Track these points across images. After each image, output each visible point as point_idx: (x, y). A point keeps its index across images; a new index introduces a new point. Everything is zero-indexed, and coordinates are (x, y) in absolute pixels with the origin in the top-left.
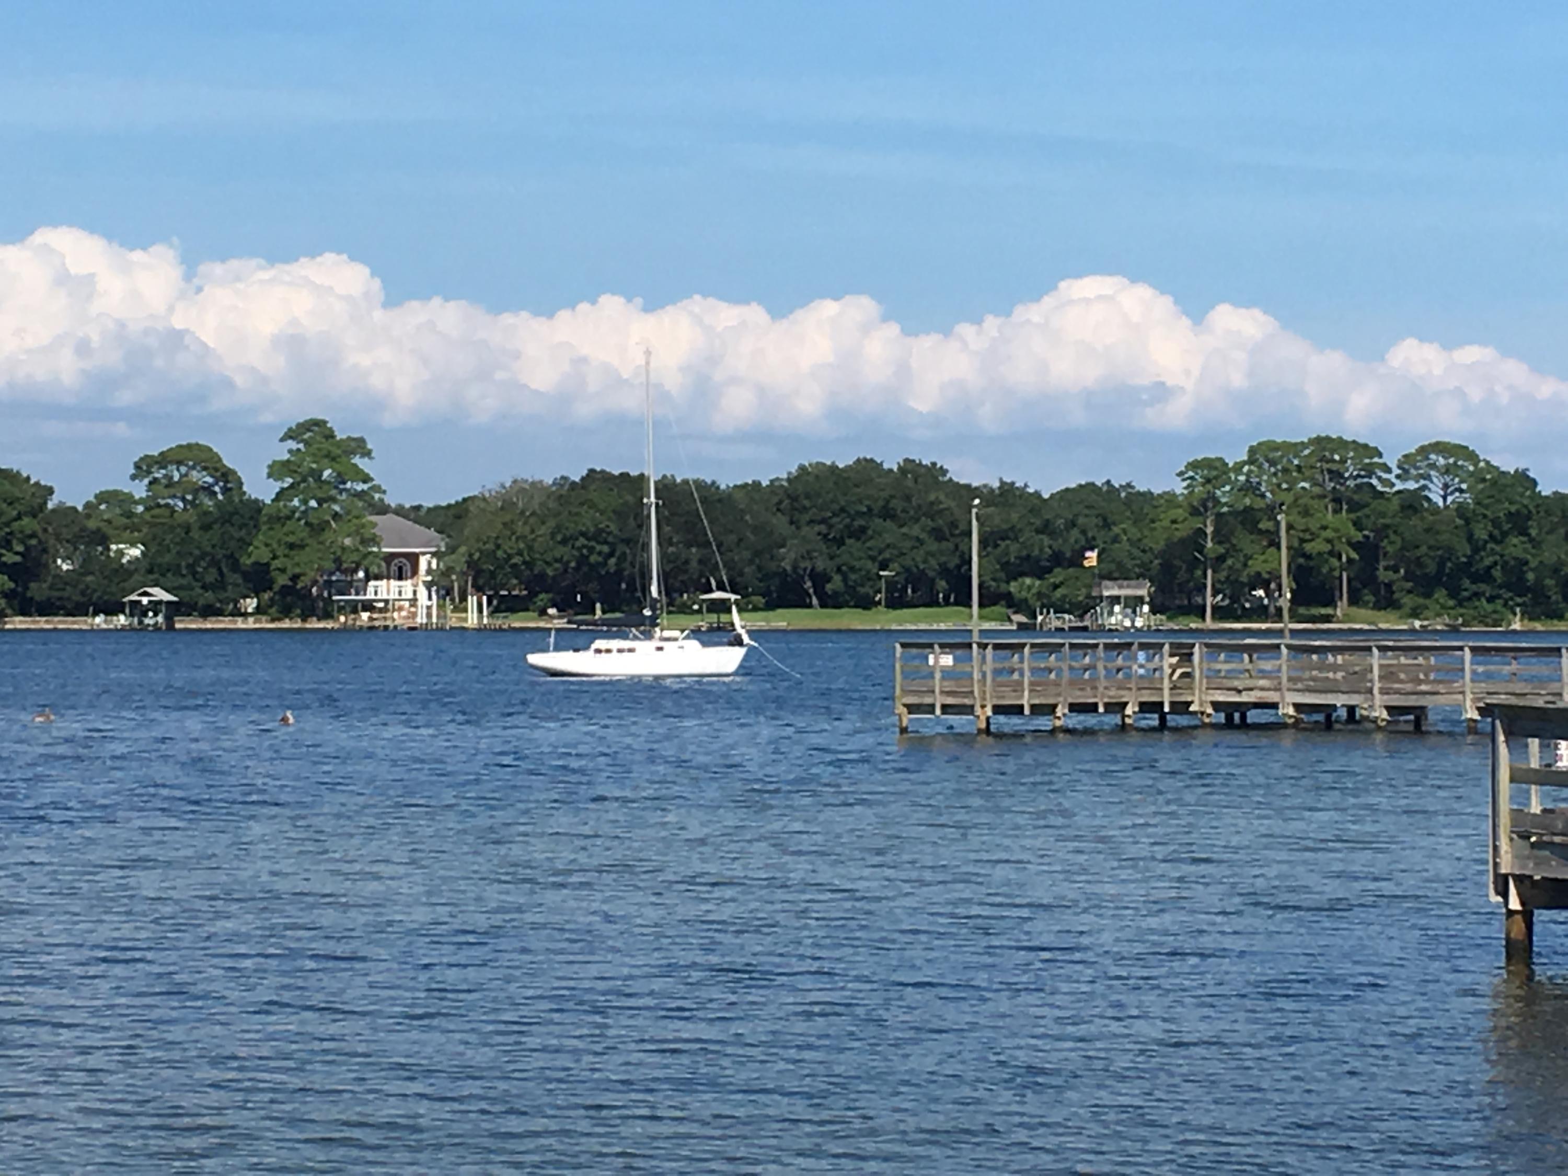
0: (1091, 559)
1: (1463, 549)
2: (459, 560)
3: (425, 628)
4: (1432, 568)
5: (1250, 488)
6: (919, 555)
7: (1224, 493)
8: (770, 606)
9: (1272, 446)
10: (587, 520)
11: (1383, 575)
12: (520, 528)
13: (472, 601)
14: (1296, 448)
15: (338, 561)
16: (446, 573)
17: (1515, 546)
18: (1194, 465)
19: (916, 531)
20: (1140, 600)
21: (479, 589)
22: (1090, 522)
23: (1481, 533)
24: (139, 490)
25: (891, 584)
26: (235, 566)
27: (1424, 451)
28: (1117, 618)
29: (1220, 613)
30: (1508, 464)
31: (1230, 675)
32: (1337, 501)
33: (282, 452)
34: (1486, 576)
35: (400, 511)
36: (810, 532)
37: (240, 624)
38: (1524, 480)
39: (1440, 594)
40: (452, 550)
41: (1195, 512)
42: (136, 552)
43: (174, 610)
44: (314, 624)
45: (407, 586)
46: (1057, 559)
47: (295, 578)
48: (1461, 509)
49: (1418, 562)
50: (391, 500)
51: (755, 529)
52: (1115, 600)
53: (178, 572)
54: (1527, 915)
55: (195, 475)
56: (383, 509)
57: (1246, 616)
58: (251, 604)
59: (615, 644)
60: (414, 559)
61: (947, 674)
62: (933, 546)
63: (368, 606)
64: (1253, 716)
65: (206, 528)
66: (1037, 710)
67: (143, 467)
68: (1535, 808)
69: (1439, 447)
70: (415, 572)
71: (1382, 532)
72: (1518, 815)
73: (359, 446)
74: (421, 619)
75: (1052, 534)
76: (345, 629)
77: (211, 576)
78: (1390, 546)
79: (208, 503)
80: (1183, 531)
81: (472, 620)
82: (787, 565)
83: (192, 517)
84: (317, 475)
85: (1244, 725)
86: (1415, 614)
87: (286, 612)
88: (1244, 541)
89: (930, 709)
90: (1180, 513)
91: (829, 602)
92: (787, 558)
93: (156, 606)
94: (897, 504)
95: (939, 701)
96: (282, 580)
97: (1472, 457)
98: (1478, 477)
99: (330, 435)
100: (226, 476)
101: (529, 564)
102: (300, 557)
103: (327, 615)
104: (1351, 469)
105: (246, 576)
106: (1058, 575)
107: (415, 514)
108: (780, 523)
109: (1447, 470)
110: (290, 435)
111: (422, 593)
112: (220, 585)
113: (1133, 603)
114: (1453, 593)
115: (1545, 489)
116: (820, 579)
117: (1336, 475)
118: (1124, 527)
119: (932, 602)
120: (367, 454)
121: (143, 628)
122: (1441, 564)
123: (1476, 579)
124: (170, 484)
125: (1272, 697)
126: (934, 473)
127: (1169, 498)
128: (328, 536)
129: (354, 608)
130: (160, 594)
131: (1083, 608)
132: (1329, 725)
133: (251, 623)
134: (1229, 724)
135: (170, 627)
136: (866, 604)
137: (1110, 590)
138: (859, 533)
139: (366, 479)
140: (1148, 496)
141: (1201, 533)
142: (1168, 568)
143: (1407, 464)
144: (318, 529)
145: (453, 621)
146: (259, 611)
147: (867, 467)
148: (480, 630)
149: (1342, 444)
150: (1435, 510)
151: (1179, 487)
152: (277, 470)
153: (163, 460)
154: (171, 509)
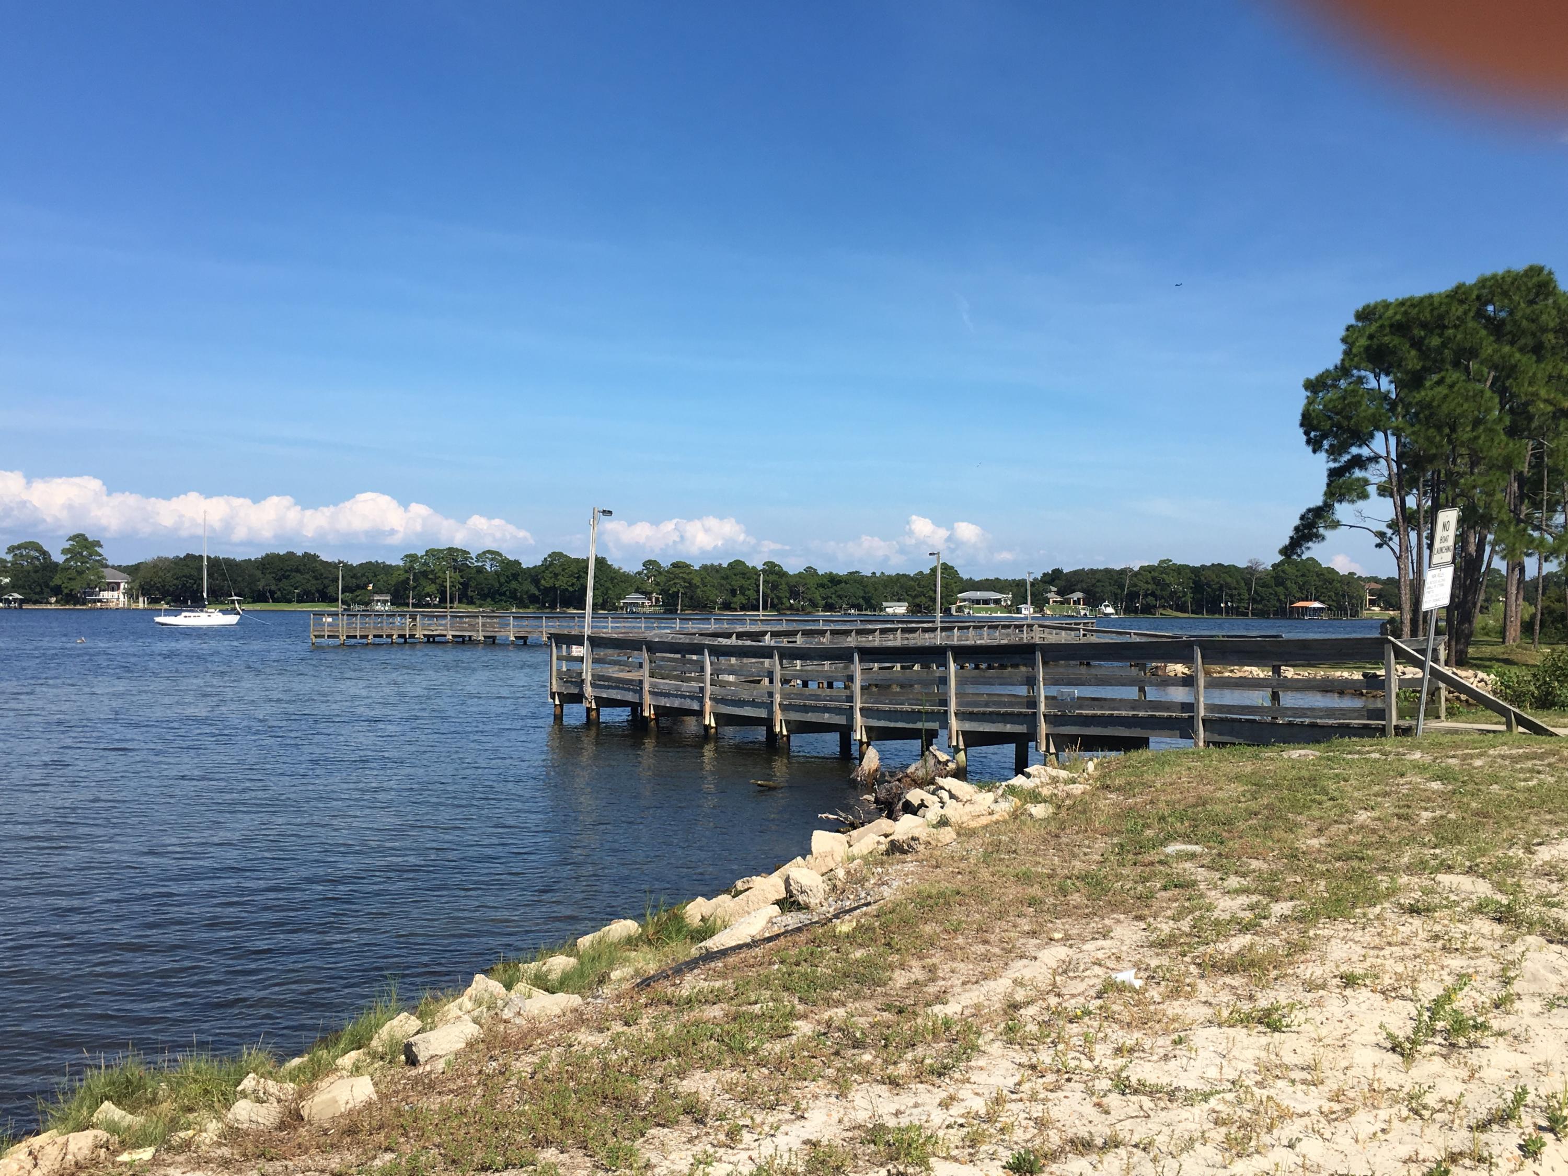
0: (370, 587)
1: (497, 585)
2: (136, 585)
3: (123, 609)
4: (486, 591)
5: (426, 564)
6: (309, 585)
7: (417, 566)
8: (254, 602)
9: (433, 550)
10: (186, 571)
11: (470, 593)
12: (160, 573)
13: (141, 599)
14: (441, 551)
15: (88, 584)
16: (131, 589)
17: (514, 584)
18: (406, 556)
19: (307, 576)
20: (387, 601)
21: (143, 595)
22: (370, 575)
23: (502, 580)
24: (9, 558)
25: (298, 594)
26: (47, 586)
27: (484, 553)
28: (379, 607)
29: (414, 605)
30: (511, 558)
31: (429, 625)
32: (455, 569)
33: (67, 545)
34: (504, 594)
35: (113, 567)
36: (269, 576)
37: (49, 607)
38: (517, 563)
39: (489, 600)
40: (133, 581)
41: (406, 572)
42: (7, 580)
43: (22, 602)
44: (78, 607)
45: (115, 594)
46: (358, 587)
47: (71, 590)
48: (496, 572)
49: (482, 589)
50: (110, 563)
51: (250, 576)
52: (378, 601)
53: (24, 587)
54: (561, 706)
55: (32, 553)
56: (107, 566)
57: (424, 606)
58: (53, 600)
59: (192, 614)
60: (118, 584)
61: (330, 624)
62: (314, 582)
63: (100, 601)
64: (437, 639)
65: (36, 572)
66: (362, 637)
67: (11, 550)
68: (564, 669)
69: (489, 552)
70: (119, 588)
71: (470, 579)
72: (559, 670)
73: (98, 544)
74: (121, 605)
75: (357, 578)
76: (90, 609)
77: (38, 589)
78: (473, 584)
79: (37, 563)
80: (402, 578)
81: (141, 606)
82: (260, 588)
83: (30, 568)
84: (81, 554)
85: (434, 642)
86: (481, 606)
87: (67, 603)
88: (423, 582)
89: (323, 636)
90: (401, 572)
91: (276, 601)
92: (260, 585)
93: (15, 600)
94: (302, 568)
95: (327, 634)
96: (66, 591)
97: (500, 555)
98: (502, 562)
99: (86, 539)
100: (45, 553)
101: (163, 587)
102: (73, 583)
103: (84, 604)
104: (460, 559)
105: (52, 590)
106: (358, 592)
107: (119, 568)
108: (258, 574)
109: (492, 559)
110: (70, 539)
111: (121, 596)
112: (42, 592)
113: (385, 602)
114: (493, 599)
115: (524, 566)
116: (272, 593)
117: (455, 560)
118: (382, 577)
119: (313, 601)
120: (101, 546)
121: (10, 608)
122: (489, 589)
123: (501, 595)
124: (22, 555)
125: (444, 633)
126: (315, 557)
127: (398, 567)
128: (84, 576)
129: (95, 601)
130: (17, 596)
131: (366, 604)
132: (463, 642)
133: (53, 607)
134: (428, 641)
135: (21, 608)
136: (289, 601)
137: (376, 598)
138: (287, 577)
139: (100, 555)
140: (390, 566)
141: (408, 579)
142: (397, 591)
143: (479, 557)
144: (80, 573)
145: (133, 606)
146: (57, 602)
147: (291, 555)
148: (145, 609)
149: (457, 550)
150: (487, 572)
151: (401, 563)
152: (64, 552)
153: (19, 547)
154: (22, 565)
